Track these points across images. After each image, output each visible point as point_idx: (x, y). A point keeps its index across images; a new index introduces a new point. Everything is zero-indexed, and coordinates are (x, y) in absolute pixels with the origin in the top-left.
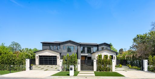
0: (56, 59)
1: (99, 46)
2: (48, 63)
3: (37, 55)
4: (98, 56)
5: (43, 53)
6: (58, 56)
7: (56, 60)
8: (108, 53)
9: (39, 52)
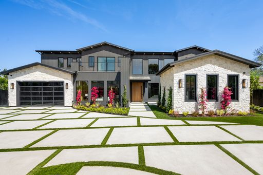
0: (63, 89)
1: (179, 54)
2: (42, 101)
3: (12, 81)
4: (183, 77)
5: (27, 75)
6: (68, 81)
7: (63, 94)
8: (220, 66)
9: (18, 72)
